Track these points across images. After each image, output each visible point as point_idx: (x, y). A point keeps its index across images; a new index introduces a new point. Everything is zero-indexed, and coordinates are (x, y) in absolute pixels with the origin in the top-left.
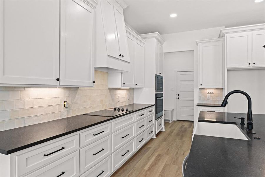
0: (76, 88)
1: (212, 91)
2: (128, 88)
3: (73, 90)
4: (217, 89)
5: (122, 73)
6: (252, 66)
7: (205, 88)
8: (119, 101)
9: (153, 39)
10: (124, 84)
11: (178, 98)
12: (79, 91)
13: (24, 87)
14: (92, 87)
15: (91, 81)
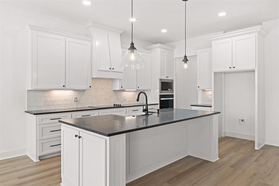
0: (84, 91)
2: (135, 90)
3: (81, 91)
5: (120, 79)
6: (233, 70)
7: (206, 90)
8: (125, 100)
10: (122, 87)
12: (86, 92)
13: (51, 90)
14: (90, 89)
15: (89, 86)
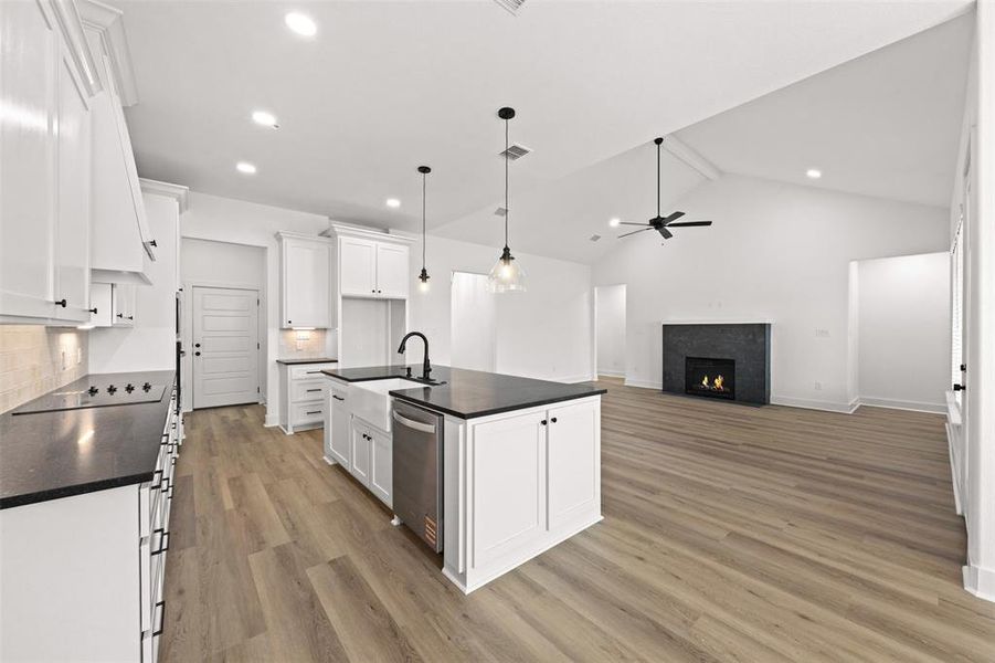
1: (306, 334)
4: (317, 329)
9: (168, 199)
11: (198, 354)
